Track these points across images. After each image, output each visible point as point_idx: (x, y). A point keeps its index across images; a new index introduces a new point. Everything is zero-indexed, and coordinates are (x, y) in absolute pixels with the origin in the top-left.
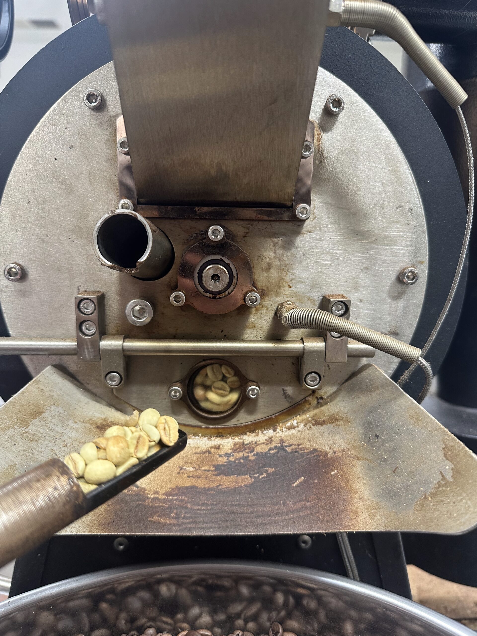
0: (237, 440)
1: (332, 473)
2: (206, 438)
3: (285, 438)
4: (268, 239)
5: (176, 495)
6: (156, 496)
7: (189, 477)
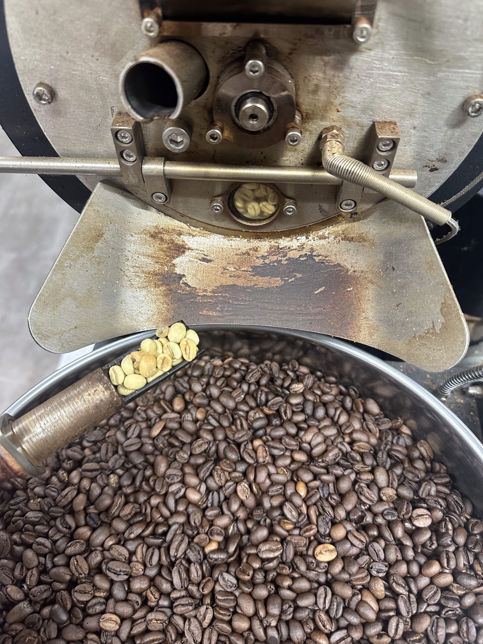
0: (273, 243)
1: (349, 289)
2: (246, 240)
3: (315, 248)
4: (318, 58)
5: (220, 292)
6: (205, 293)
7: (231, 276)
